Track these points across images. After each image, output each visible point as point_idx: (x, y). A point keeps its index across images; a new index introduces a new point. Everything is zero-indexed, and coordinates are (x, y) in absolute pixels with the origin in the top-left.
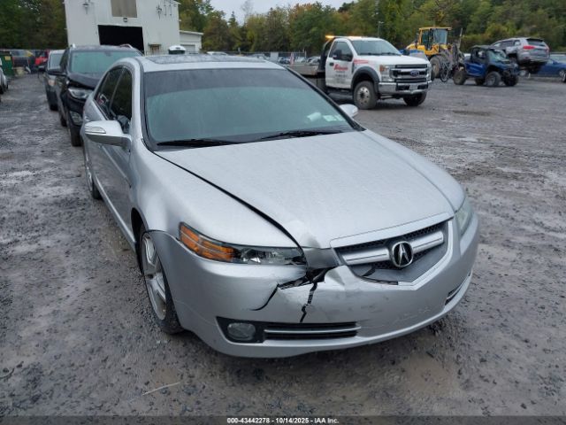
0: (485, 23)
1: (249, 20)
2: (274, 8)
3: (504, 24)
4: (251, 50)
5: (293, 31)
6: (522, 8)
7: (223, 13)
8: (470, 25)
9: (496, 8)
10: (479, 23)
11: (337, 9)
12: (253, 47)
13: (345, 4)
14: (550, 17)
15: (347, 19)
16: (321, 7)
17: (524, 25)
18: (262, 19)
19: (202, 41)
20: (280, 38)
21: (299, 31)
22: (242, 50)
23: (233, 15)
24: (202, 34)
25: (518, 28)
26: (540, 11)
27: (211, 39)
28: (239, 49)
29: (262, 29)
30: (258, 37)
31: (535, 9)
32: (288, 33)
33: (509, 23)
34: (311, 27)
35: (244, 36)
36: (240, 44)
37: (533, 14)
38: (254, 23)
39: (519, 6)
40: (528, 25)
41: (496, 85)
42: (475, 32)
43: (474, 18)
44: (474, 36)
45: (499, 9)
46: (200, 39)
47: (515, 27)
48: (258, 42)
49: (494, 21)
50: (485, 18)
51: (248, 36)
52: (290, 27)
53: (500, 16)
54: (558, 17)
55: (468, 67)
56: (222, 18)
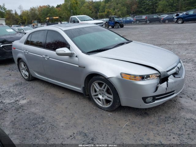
0: (104, 9)
1: (22, 13)
2: (32, 8)
3: (110, 9)
4: (26, 24)
5: (41, 16)
6: (114, 4)
7: (11, 11)
8: (100, 10)
9: (106, 4)
10: (102, 9)
11: (55, 7)
12: (26, 22)
13: (58, 5)
14: (122, 6)
15: (60, 10)
16: (50, 6)
17: (115, 9)
18: (28, 12)
19: (5, 22)
20: (37, 18)
21: (44, 16)
22: (22, 24)
23: (15, 11)
24: (5, 19)
25: (114, 10)
26: (119, 5)
27: (8, 21)
28: (21, 24)
29: (28, 15)
30: (28, 18)
31: (117, 4)
32: (39, 17)
33: (111, 9)
34: (48, 14)
35: (22, 18)
36: (21, 21)
37: (117, 6)
38: (24, 13)
39: (113, 4)
40: (117, 9)
41: (118, 28)
42: (102, 12)
43: (101, 8)
44: (102, 13)
45: (108, 5)
46: (4, 21)
47: (113, 10)
48: (28, 20)
49: (107, 8)
50: (104, 8)
51: (23, 18)
52: (40, 14)
53: (108, 7)
54: (124, 6)
55: (109, 23)
56: (12, 12)
